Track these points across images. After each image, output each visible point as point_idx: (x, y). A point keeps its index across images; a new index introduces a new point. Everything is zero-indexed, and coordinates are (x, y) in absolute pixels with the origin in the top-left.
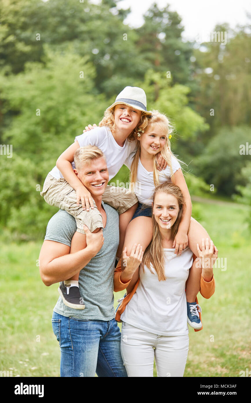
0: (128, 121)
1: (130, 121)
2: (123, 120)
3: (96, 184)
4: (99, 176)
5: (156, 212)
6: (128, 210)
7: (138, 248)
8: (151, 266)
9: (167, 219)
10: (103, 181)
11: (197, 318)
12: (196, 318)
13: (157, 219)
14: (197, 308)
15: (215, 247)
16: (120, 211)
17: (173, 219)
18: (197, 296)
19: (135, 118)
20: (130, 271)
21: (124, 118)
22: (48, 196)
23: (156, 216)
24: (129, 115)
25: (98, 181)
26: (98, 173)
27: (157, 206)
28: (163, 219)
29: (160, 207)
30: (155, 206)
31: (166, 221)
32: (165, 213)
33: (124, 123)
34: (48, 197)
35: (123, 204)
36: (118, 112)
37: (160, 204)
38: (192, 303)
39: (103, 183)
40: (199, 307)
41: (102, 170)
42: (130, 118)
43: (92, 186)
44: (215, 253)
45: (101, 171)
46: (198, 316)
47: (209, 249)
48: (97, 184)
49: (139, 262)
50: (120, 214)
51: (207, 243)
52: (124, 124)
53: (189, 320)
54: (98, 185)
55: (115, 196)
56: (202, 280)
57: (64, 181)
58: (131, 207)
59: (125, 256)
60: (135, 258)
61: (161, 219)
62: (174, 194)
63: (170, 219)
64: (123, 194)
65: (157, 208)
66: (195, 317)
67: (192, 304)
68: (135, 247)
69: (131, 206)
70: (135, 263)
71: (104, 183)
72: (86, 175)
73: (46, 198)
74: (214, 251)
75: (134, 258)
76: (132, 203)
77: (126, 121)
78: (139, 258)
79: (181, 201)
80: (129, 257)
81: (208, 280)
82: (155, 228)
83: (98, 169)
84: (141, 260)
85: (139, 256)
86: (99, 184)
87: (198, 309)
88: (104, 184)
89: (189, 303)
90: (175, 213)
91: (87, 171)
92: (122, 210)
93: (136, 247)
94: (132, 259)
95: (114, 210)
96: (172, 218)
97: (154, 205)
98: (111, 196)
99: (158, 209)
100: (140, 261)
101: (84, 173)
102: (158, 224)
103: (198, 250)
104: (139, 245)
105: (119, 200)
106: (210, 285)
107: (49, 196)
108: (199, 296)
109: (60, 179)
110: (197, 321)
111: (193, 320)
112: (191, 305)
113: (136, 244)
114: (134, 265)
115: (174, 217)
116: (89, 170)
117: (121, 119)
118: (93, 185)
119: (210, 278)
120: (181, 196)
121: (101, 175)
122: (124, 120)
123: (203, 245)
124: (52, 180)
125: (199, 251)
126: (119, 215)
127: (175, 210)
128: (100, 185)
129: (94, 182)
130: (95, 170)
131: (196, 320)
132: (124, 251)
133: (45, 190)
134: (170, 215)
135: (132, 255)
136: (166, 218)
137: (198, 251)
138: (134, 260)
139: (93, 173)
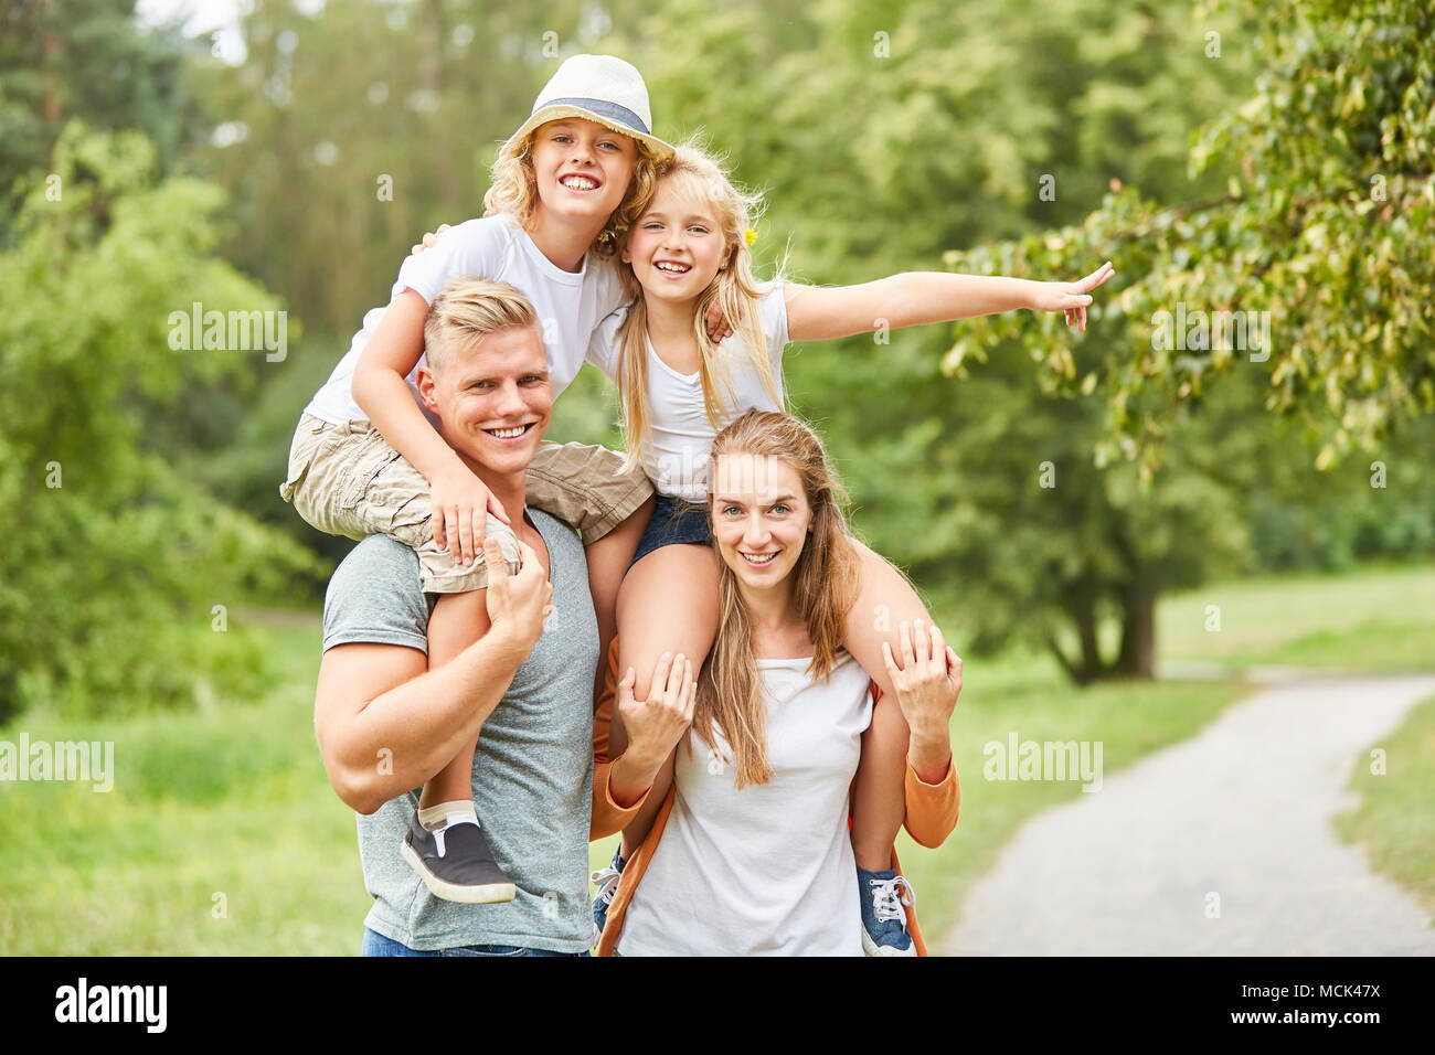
0: (589, 185)
1: (598, 184)
2: (569, 182)
3: (499, 430)
4: (511, 399)
5: (724, 528)
6: (618, 528)
7: (677, 669)
8: (714, 733)
9: (765, 554)
10: (529, 419)
11: (898, 928)
12: (895, 931)
13: (727, 554)
14: (897, 892)
15: (949, 648)
16: (587, 533)
17: (788, 551)
18: (897, 844)
19: (614, 167)
20: (647, 759)
21: (573, 175)
22: (311, 492)
23: (725, 544)
24: (593, 161)
25: (508, 417)
26: (510, 386)
27: (724, 504)
28: (749, 554)
29: (736, 508)
30: (717, 507)
31: (762, 558)
32: (755, 529)
33: (576, 193)
34: (311, 496)
35: (599, 504)
36: (548, 155)
37: (734, 494)
38: (878, 873)
39: (528, 427)
40: (904, 888)
41: (528, 377)
42: (594, 173)
43: (485, 435)
44: (952, 671)
45: (525, 380)
46: (904, 922)
47: (931, 658)
48: (505, 430)
49: (683, 722)
50: (587, 546)
51: (921, 640)
52: (575, 196)
53: (868, 937)
54: (508, 434)
55: (564, 479)
56: (912, 779)
57: (366, 430)
58: (628, 514)
59: (627, 704)
60: (666, 708)
61: (743, 554)
62: (784, 455)
63: (777, 553)
64: (594, 470)
65: (725, 512)
66: (891, 925)
67: (878, 876)
68: (663, 667)
69: (627, 510)
70: (666, 726)
71: (534, 427)
72: (464, 393)
73: (304, 504)
74: (949, 665)
75: (662, 708)
76: (634, 499)
77: (584, 183)
78: (681, 708)
79: (814, 479)
80: (643, 704)
81: (933, 778)
82: (726, 585)
83: (509, 372)
84: (689, 716)
85: (680, 699)
86: (511, 429)
87: (900, 896)
88: (530, 432)
89: (869, 873)
90: (793, 527)
91: (469, 378)
92: (595, 528)
93: (671, 666)
94: (657, 712)
95: (567, 532)
96: (781, 546)
97: (712, 502)
98: (552, 479)
99: (729, 515)
100: (686, 718)
101: (456, 383)
102: (733, 573)
103: (887, 666)
104: (681, 656)
105: (582, 492)
106: (940, 796)
107: (315, 494)
108: (903, 842)
109: (350, 424)
110: (900, 941)
111: (883, 939)
112: (876, 882)
113: (667, 655)
114: (662, 733)
115: (791, 543)
116: (475, 372)
117: (562, 180)
118: (489, 431)
119: (940, 768)
120: (811, 461)
121: (521, 395)
122: (575, 182)
123: (906, 646)
124: (319, 431)
125: (895, 671)
126: (586, 548)
127: (792, 516)
128: (516, 432)
129: (494, 419)
130: (500, 375)
131: (896, 936)
132: (625, 684)
133: (295, 472)
134: (775, 538)
135: (657, 695)
136: (760, 549)
137: (890, 669)
138: (665, 716)
139: (489, 384)
